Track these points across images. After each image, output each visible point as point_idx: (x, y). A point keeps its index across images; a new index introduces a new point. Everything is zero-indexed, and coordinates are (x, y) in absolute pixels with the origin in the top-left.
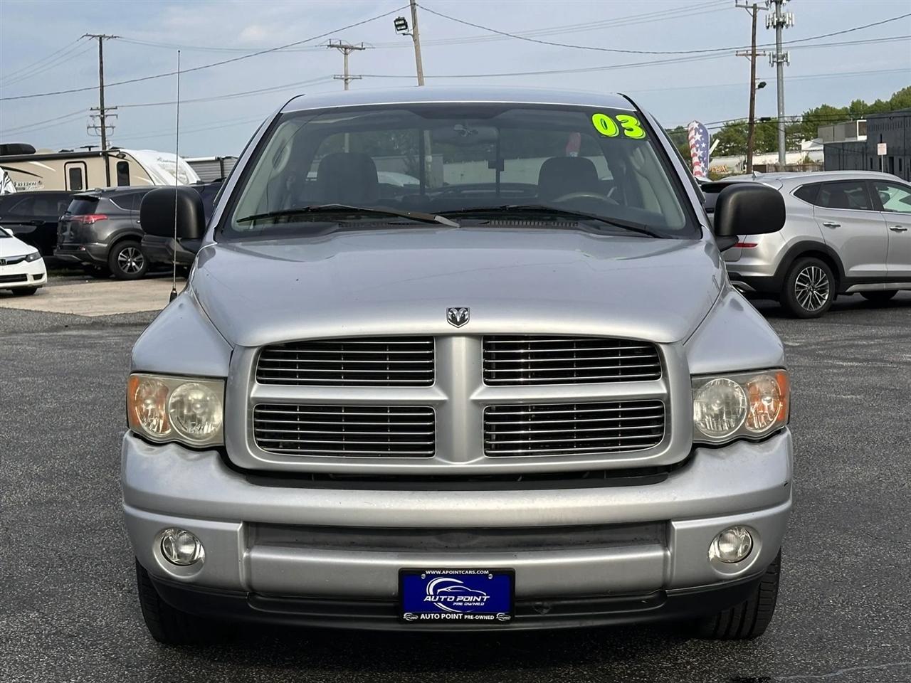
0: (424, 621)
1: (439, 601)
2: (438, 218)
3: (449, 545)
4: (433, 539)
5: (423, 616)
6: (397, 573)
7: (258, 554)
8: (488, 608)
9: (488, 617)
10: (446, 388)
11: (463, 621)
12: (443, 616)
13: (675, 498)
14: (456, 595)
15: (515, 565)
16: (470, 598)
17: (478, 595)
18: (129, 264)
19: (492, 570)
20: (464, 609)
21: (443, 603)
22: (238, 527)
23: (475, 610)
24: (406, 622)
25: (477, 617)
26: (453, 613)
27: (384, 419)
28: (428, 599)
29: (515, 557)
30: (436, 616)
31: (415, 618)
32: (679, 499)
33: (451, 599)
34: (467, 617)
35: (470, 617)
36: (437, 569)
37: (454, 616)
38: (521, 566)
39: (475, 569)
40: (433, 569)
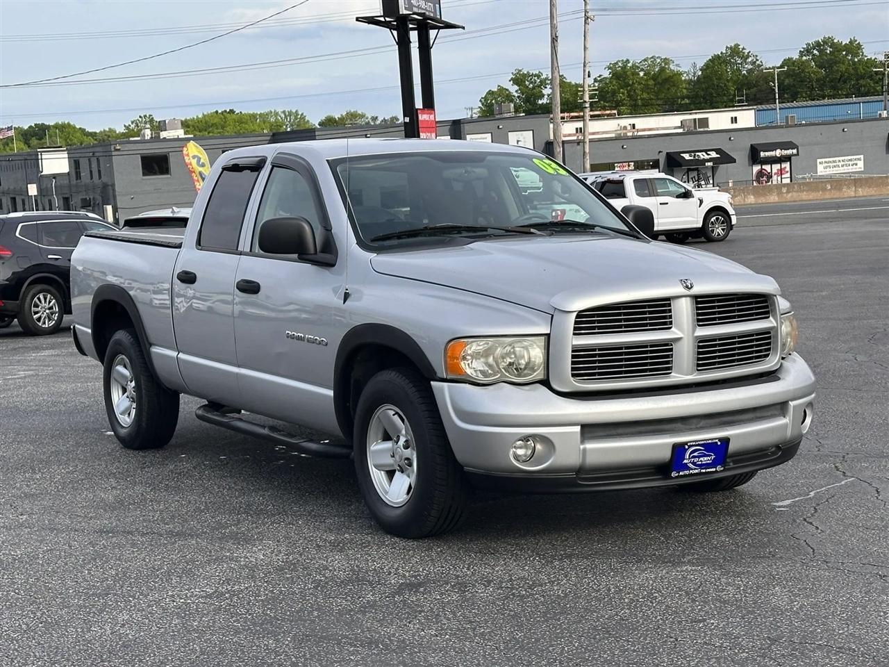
0: (682, 476)
2: (532, 230)
3: (691, 427)
4: (679, 425)
5: (681, 473)
6: (671, 446)
7: (590, 446)
8: (713, 464)
9: (712, 470)
10: (681, 330)
11: (701, 474)
12: (691, 471)
14: (699, 457)
15: (729, 435)
16: (706, 458)
17: (710, 456)
19: (719, 439)
20: (701, 466)
21: (692, 463)
22: (578, 429)
23: (707, 466)
24: (673, 478)
25: (707, 470)
26: (696, 469)
27: (646, 352)
28: (685, 461)
29: (727, 430)
30: (687, 472)
31: (677, 475)
33: (696, 460)
34: (702, 471)
35: (704, 471)
36: (693, 442)
37: (697, 471)
38: (731, 435)
39: (712, 439)
40: (691, 442)
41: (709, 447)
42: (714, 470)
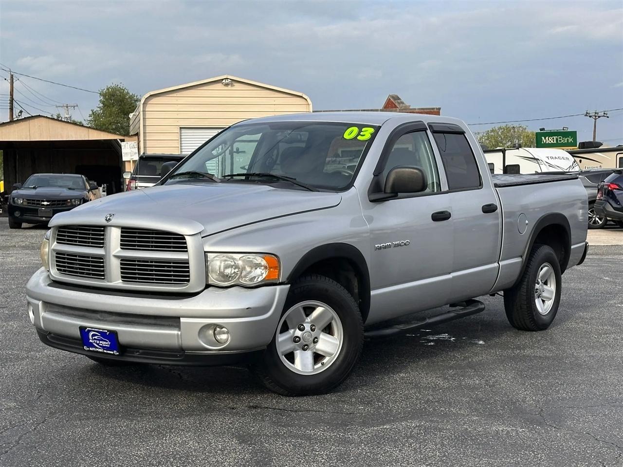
0: (92, 351)
1: (94, 342)
5: (91, 349)
6: (78, 327)
8: (111, 348)
9: (111, 352)
10: (106, 249)
11: (104, 353)
12: (97, 349)
13: (181, 307)
14: (99, 340)
15: (117, 329)
16: (104, 343)
17: (107, 342)
18: (594, 219)
19: (108, 331)
20: (103, 347)
21: (96, 344)
22: (41, 303)
24: (86, 350)
25: (108, 352)
26: (100, 348)
27: (88, 261)
29: (119, 326)
30: (94, 349)
31: (88, 349)
32: (184, 308)
33: (98, 342)
34: (104, 351)
35: (106, 351)
36: (91, 328)
37: (100, 350)
38: (119, 330)
39: (103, 329)
40: (89, 328)
41: (104, 335)
42: (112, 352)
